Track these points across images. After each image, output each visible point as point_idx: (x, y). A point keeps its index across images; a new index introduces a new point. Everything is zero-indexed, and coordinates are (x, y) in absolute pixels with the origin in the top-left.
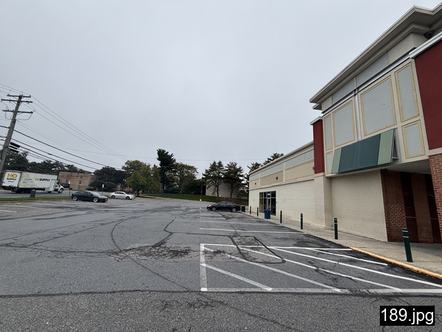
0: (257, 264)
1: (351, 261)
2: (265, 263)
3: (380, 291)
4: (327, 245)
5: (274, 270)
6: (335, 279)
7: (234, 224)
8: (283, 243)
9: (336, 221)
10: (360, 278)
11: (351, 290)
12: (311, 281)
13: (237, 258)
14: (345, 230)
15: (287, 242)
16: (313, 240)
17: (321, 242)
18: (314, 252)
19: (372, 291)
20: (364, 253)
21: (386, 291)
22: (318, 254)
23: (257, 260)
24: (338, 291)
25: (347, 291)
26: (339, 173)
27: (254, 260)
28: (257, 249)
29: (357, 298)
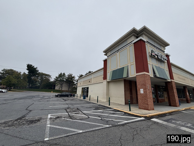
0: (77, 121)
1: (113, 114)
2: (81, 119)
3: (121, 123)
4: (106, 108)
5: (84, 122)
6: (107, 122)
7: (68, 103)
8: (89, 109)
9: (109, 99)
10: (115, 119)
11: (112, 125)
12: (99, 124)
13: (67, 119)
14: (112, 102)
15: (91, 109)
16: (101, 107)
17: (104, 107)
18: (101, 112)
19: (119, 124)
20: (117, 110)
21: (123, 123)
22: (102, 112)
23: (77, 119)
24: (108, 126)
25: (111, 125)
26: (112, 80)
27: (76, 119)
28: (78, 114)
29: (114, 127)
